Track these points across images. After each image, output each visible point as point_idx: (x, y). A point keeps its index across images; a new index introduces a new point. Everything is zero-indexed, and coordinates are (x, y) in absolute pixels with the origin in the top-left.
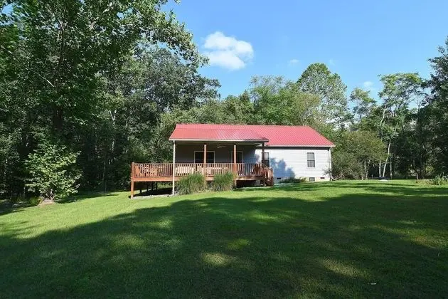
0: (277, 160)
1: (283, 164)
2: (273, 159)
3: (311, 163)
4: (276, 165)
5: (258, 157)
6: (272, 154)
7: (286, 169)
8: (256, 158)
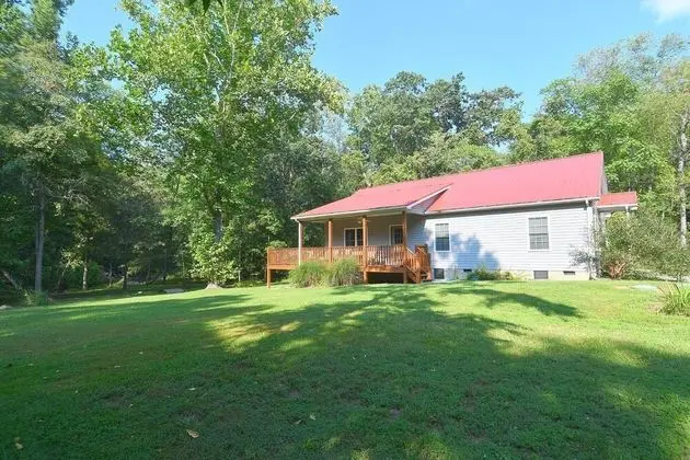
0: (463, 238)
1: (474, 245)
2: (455, 237)
3: (539, 241)
4: (462, 246)
5: (430, 233)
6: (455, 226)
7: (482, 252)
8: (426, 236)
